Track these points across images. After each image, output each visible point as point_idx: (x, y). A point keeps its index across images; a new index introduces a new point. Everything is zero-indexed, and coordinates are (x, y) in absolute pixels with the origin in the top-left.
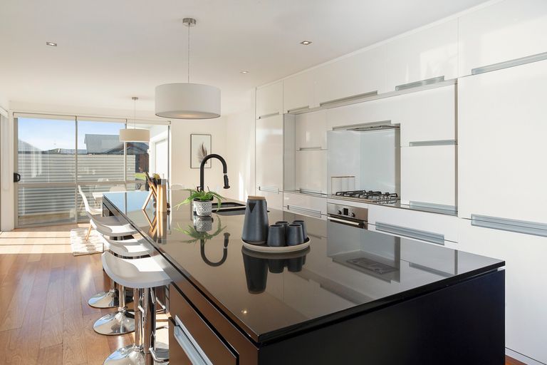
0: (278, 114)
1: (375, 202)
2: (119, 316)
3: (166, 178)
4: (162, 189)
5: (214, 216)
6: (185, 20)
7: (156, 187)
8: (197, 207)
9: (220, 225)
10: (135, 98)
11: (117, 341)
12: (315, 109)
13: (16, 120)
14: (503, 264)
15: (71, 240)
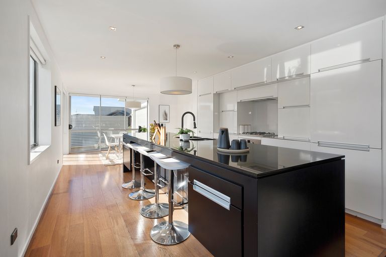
0: (211, 93)
1: (264, 137)
2: (141, 192)
3: (146, 127)
4: (164, 129)
5: (190, 141)
6: (175, 46)
7: (160, 128)
8: (182, 137)
9: (193, 146)
10: (134, 86)
11: (140, 203)
12: (232, 91)
13: (70, 97)
14: (344, 157)
15: (101, 159)
